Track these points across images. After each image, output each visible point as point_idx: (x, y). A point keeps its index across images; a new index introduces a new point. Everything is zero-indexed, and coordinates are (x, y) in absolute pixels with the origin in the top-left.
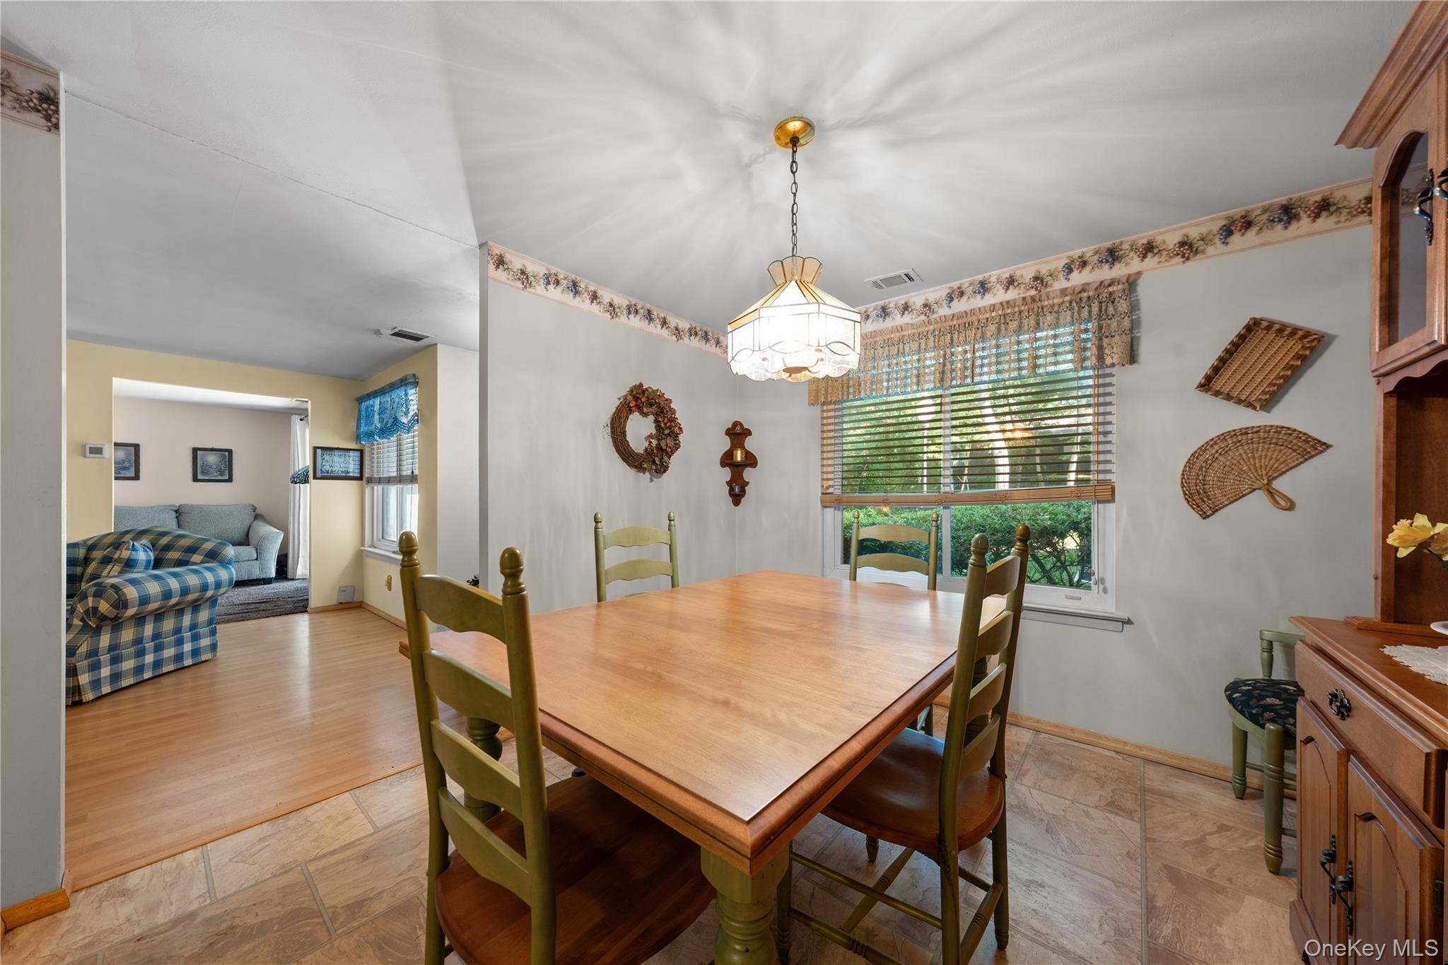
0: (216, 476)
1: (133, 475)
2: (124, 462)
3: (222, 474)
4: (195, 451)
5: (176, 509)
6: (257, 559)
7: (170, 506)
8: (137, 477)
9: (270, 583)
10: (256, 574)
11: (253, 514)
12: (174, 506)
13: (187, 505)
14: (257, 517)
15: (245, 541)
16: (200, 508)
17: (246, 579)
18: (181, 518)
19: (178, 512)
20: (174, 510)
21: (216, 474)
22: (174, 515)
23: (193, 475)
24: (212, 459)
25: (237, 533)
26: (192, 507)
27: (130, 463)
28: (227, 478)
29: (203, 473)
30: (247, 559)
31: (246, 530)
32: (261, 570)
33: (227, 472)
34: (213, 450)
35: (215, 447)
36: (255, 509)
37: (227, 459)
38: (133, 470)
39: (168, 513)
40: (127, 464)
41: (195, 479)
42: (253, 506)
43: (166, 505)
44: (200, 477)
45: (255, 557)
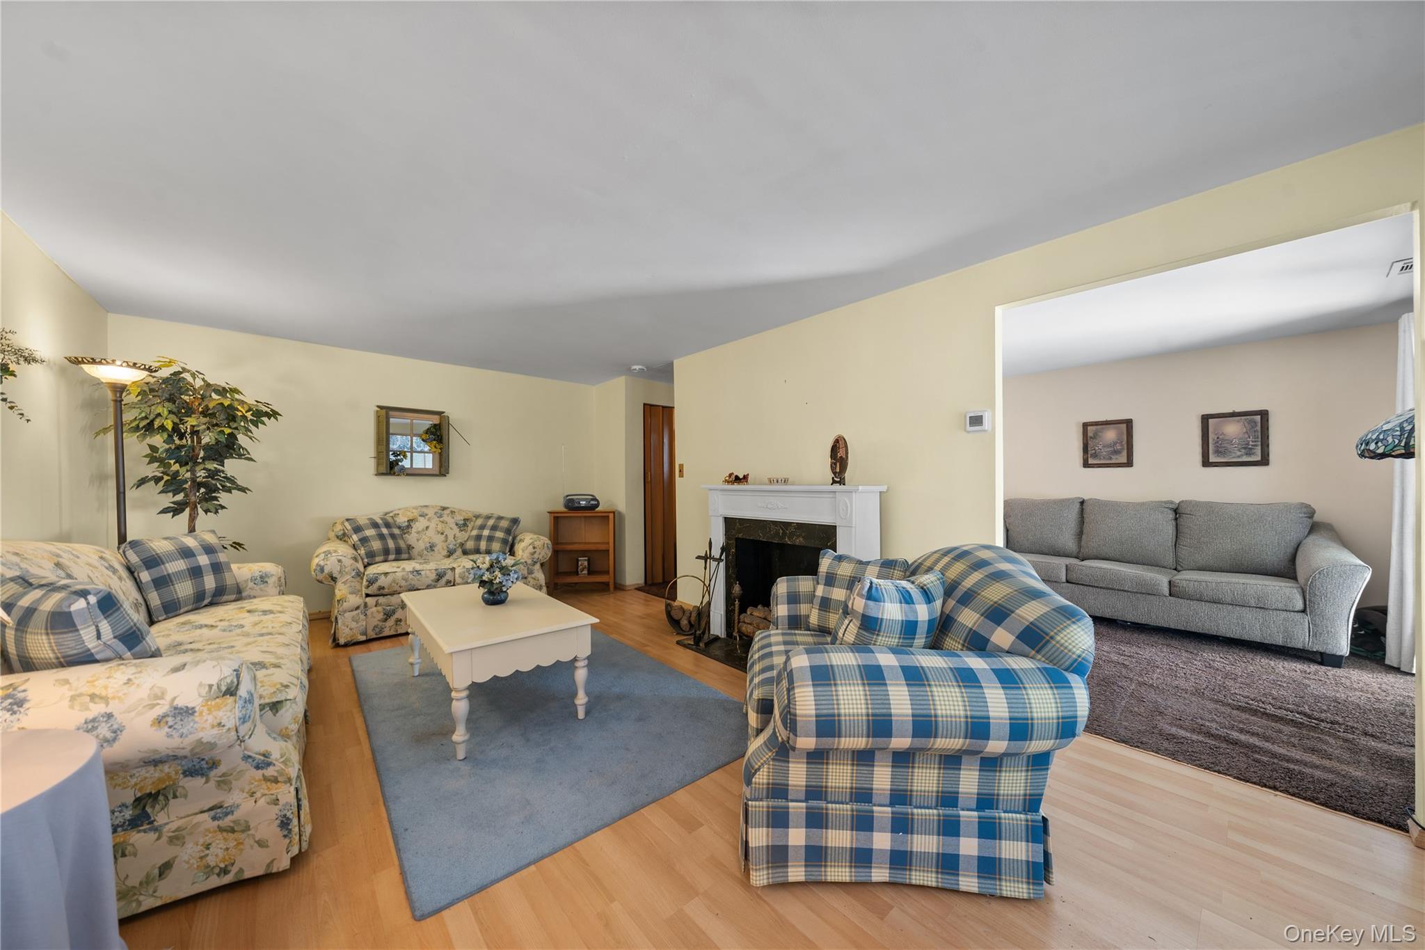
0: (1239, 457)
1: (1124, 459)
2: (1115, 444)
3: (1249, 452)
4: (1205, 419)
5: (1174, 506)
6: (1304, 611)
7: (1166, 502)
8: (1129, 463)
9: (1339, 666)
10: (1301, 638)
11: (1308, 522)
12: (1172, 502)
13: (1191, 501)
14: (1314, 528)
15: (1287, 570)
16: (1210, 507)
17: (1281, 644)
18: (1181, 521)
19: (1177, 512)
20: (1171, 509)
21: (1239, 453)
22: (1171, 515)
23: (1203, 456)
24: (1233, 429)
25: (1273, 553)
26: (1197, 504)
27: (1122, 445)
28: (1259, 458)
29: (1217, 452)
30: (1280, 606)
31: (1290, 550)
32: (1314, 633)
33: (1259, 448)
34: (1233, 415)
35: (1237, 410)
36: (1311, 513)
37: (1259, 428)
38: (1125, 453)
39: (1162, 512)
40: (1118, 447)
41: (1206, 463)
42: (1308, 506)
43: (1161, 502)
44: (1212, 459)
45: (1300, 605)
